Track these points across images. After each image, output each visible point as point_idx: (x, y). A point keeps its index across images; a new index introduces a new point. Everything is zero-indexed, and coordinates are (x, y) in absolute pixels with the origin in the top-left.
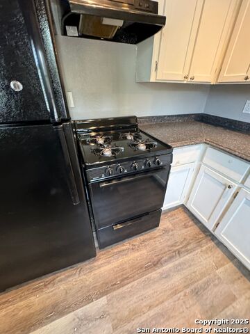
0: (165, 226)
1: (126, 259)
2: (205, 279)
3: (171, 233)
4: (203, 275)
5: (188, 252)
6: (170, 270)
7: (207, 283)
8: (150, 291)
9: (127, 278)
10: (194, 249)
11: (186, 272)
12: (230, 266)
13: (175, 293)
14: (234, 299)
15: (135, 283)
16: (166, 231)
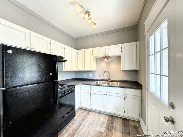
0: (77, 116)
1: (69, 131)
2: (93, 120)
3: (80, 116)
4: (92, 119)
5: (87, 117)
6: (85, 124)
7: (94, 120)
8: (82, 132)
9: (73, 134)
10: (88, 116)
11: (89, 122)
12: (97, 114)
13: (88, 127)
14: (100, 119)
15: (77, 133)
16: (78, 117)
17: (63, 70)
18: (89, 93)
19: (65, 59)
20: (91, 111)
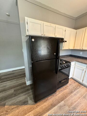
1: (64, 92)
2: (85, 94)
5: (78, 89)
6: (76, 93)
8: (73, 98)
9: (66, 96)
11: (80, 93)
13: (79, 98)
17: (63, 49)
18: (84, 71)
19: (65, 40)
20: (83, 85)
